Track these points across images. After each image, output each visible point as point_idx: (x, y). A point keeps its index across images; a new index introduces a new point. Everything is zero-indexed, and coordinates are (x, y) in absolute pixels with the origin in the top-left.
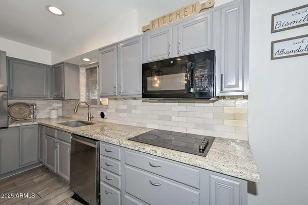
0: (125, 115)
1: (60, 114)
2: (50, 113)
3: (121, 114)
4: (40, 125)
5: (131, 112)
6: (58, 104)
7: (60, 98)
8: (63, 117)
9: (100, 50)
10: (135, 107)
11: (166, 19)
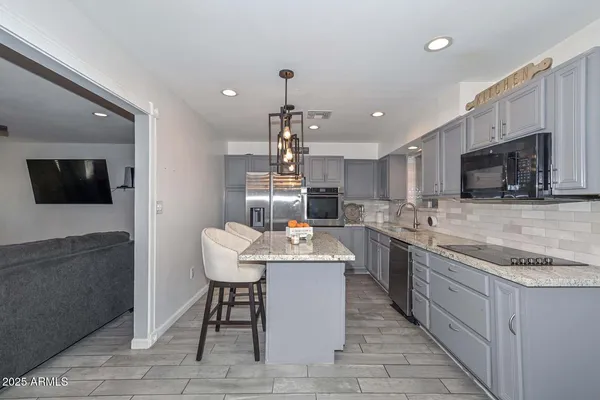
0: (459, 222)
1: (387, 218)
2: (376, 217)
3: (454, 222)
4: (367, 228)
5: (465, 218)
6: (385, 206)
7: (385, 198)
8: (390, 223)
9: (423, 137)
10: (470, 212)
11: (493, 91)
